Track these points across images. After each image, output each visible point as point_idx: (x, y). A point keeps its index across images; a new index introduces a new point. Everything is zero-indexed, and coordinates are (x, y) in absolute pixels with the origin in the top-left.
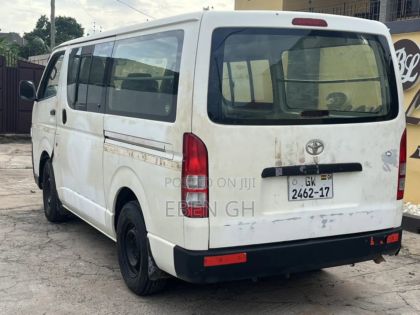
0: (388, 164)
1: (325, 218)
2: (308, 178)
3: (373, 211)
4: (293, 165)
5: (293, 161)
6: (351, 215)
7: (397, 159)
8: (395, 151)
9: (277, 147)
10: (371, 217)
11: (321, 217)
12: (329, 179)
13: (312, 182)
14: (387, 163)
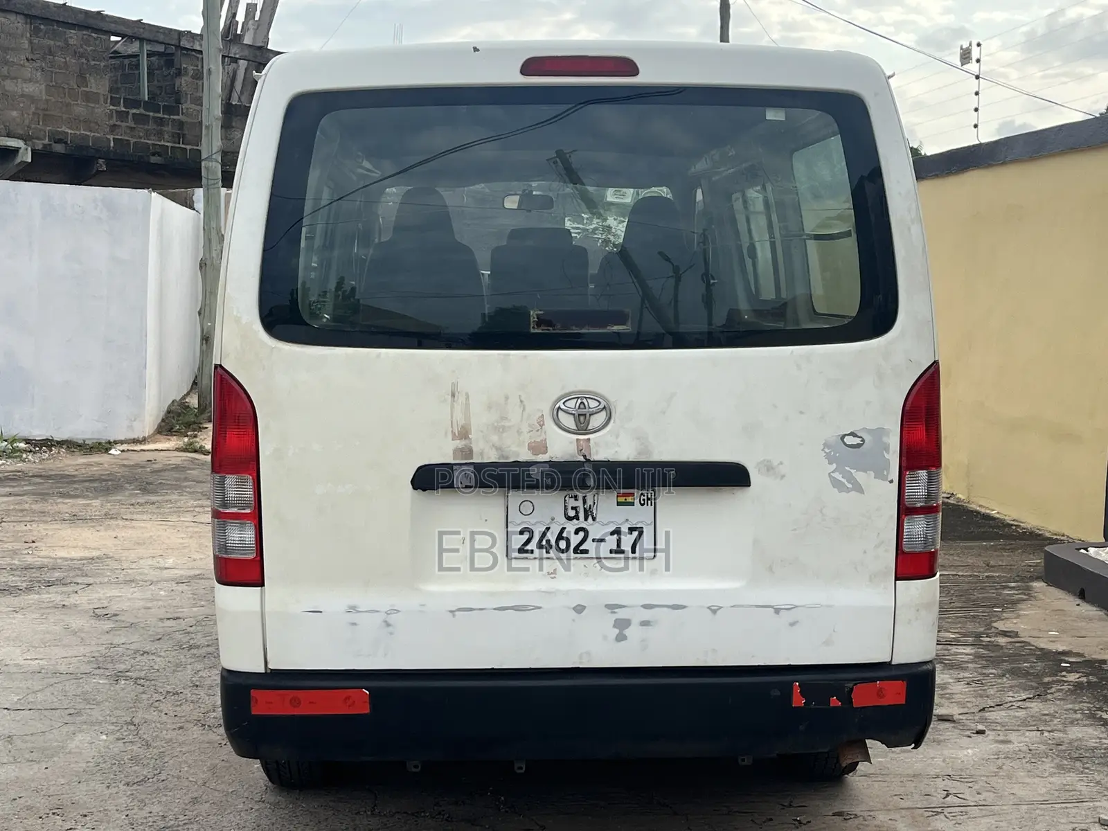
0: (853, 471)
1: (621, 614)
2: (573, 499)
3: (797, 607)
4: (507, 458)
5: (509, 447)
6: (714, 612)
7: (887, 456)
8: (879, 433)
9: (458, 408)
10: (792, 624)
11: (610, 611)
12: (642, 505)
13: (585, 509)
14: (847, 468)
